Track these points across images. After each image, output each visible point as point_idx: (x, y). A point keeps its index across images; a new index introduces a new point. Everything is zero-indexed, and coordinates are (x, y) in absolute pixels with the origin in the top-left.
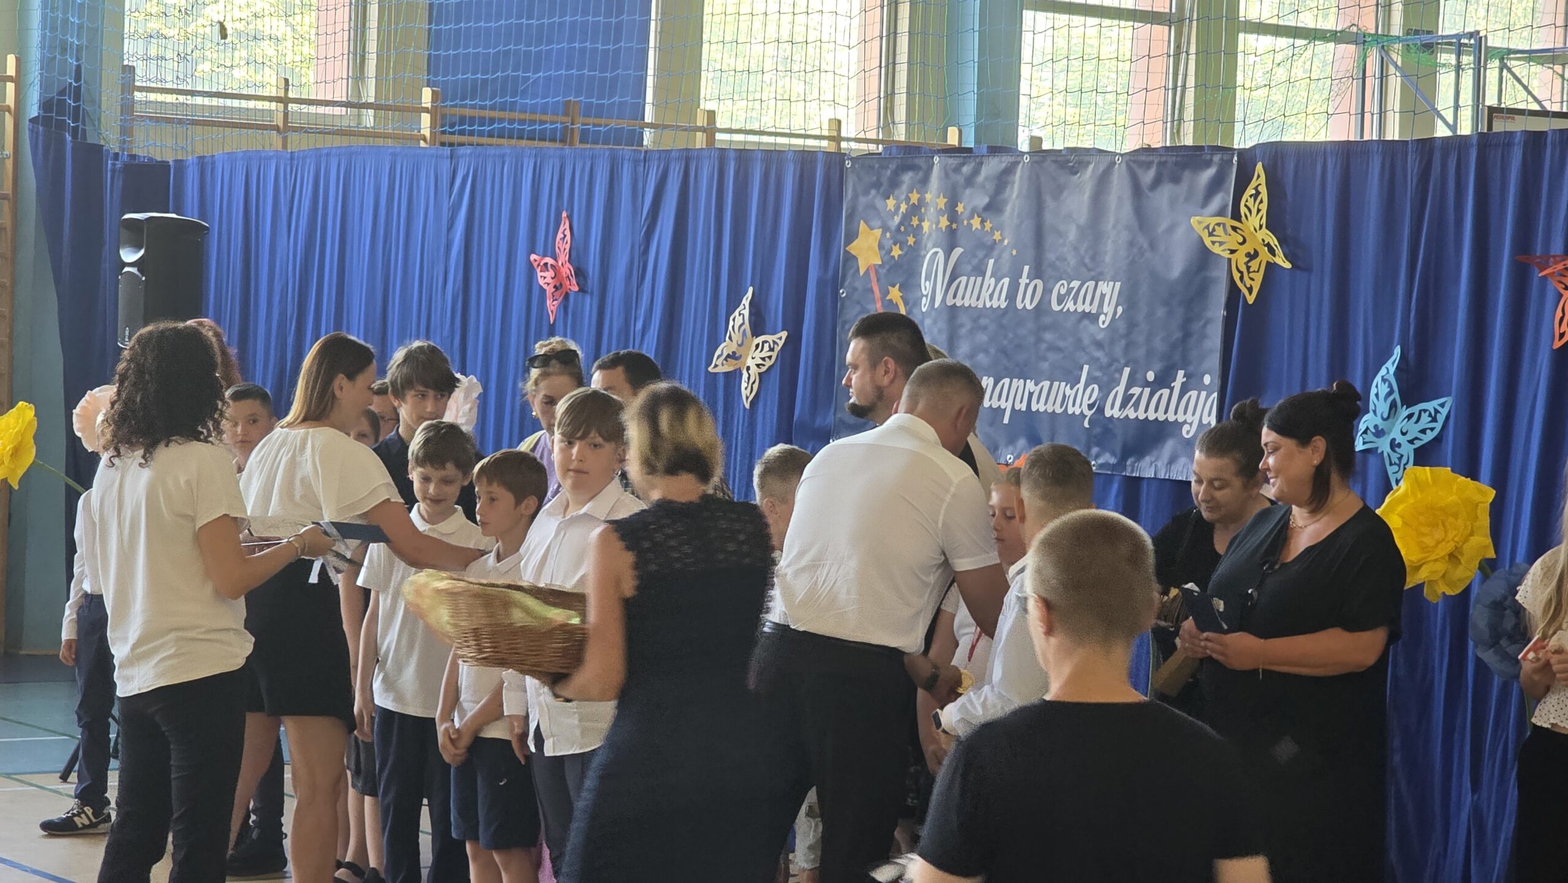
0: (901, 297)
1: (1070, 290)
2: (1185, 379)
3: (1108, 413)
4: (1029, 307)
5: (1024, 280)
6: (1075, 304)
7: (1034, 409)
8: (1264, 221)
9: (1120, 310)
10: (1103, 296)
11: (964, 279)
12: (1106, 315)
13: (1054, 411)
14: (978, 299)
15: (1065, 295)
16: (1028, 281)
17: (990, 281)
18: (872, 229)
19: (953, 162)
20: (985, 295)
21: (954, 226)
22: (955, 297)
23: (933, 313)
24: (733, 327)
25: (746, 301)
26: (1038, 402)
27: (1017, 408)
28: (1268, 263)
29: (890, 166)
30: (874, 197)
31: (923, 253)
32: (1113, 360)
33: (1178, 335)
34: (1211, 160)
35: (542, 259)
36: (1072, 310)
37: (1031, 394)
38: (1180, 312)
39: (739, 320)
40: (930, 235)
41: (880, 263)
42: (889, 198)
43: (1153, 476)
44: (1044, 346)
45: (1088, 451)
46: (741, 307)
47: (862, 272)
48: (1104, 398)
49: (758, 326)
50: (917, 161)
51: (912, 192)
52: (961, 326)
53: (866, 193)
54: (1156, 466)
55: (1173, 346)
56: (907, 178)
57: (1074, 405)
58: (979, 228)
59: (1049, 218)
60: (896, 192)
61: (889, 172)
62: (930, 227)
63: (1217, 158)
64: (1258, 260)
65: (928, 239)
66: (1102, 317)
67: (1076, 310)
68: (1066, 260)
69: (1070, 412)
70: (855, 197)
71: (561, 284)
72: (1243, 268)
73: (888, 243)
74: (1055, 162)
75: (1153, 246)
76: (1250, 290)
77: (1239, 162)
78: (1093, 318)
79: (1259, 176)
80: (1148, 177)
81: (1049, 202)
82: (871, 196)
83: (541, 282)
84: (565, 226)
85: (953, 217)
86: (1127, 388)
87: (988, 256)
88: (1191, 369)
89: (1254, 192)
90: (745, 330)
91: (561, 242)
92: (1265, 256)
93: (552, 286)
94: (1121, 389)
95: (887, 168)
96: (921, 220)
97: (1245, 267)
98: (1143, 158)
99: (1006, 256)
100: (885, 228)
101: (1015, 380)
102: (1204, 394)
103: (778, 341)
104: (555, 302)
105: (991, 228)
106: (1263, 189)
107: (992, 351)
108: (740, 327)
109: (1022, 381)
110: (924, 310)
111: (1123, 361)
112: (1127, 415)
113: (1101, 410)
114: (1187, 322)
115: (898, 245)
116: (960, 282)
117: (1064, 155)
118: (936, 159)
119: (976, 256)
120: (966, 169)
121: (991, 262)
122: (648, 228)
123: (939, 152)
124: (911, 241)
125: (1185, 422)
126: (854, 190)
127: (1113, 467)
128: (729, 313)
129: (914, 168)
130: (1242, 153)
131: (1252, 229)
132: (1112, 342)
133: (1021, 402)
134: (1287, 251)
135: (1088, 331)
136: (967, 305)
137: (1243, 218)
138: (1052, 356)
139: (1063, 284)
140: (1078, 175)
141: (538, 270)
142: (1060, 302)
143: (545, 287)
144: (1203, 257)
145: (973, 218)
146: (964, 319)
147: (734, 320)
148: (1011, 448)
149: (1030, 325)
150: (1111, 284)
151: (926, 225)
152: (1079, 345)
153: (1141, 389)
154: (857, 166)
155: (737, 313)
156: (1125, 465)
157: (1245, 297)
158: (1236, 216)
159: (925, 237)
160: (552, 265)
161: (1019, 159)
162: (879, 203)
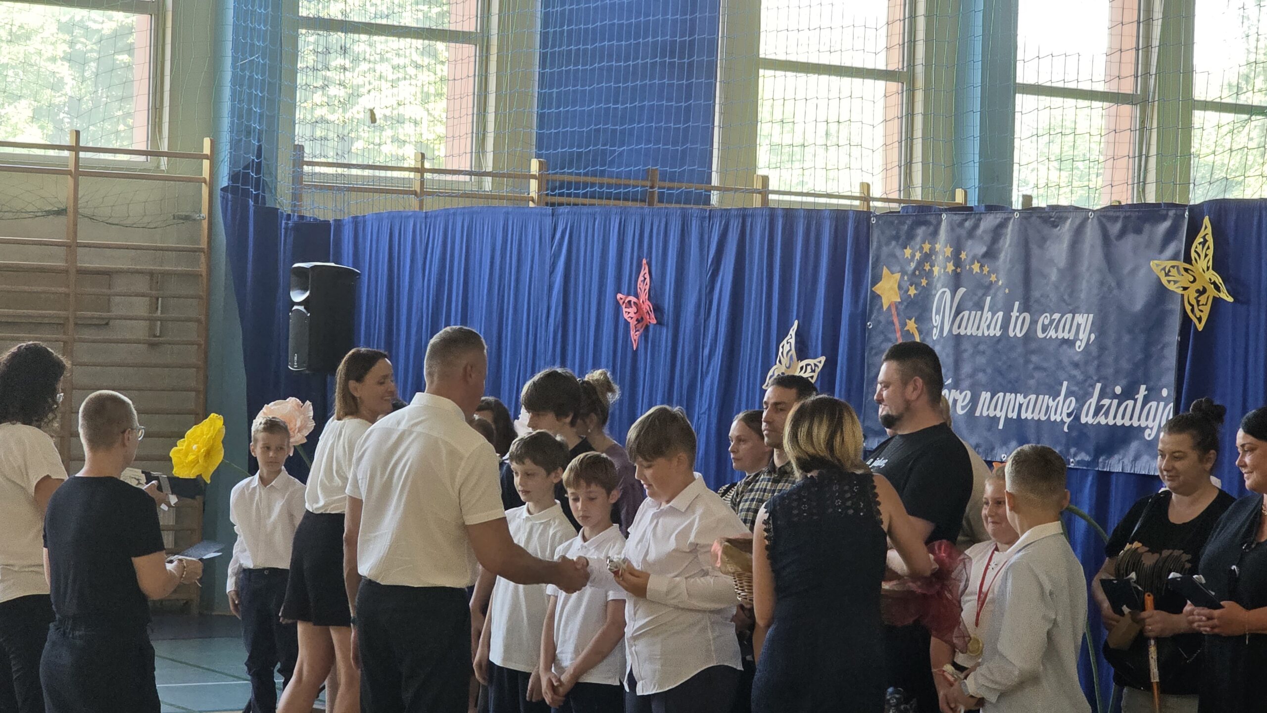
0: (916, 328)
1: (1052, 322)
2: (1146, 392)
3: (1083, 420)
4: (1019, 335)
5: (1015, 314)
6: (1056, 332)
7: (1023, 416)
8: (1211, 263)
9: (1093, 336)
10: (1079, 325)
11: (966, 313)
12: (1081, 341)
13: (1039, 419)
14: (978, 329)
15: (1048, 325)
16: (1018, 314)
17: (987, 315)
18: (893, 273)
19: (957, 218)
20: (984, 325)
21: (959, 270)
22: (959, 328)
23: (942, 340)
24: (782, 353)
25: (792, 332)
26: (1026, 412)
27: (1010, 416)
28: (1214, 298)
29: (908, 222)
30: (895, 247)
31: (933, 292)
32: (1088, 377)
33: (1140, 356)
34: (1167, 214)
35: (626, 298)
36: (1054, 337)
37: (1021, 405)
38: (1142, 338)
39: (787, 348)
40: (939, 277)
41: (899, 300)
42: (906, 248)
43: (1120, 471)
44: (1031, 366)
45: (1068, 450)
46: (789, 336)
47: (885, 309)
48: (1079, 409)
49: (802, 352)
50: (928, 217)
51: (924, 243)
52: (965, 351)
53: (888, 243)
54: (1123, 462)
55: (1136, 366)
56: (921, 231)
57: (1055, 414)
58: (979, 271)
59: (1035, 263)
60: (912, 243)
61: (906, 227)
62: (939, 271)
63: (1172, 213)
64: (1206, 295)
65: (938, 280)
66: (1078, 343)
67: (1057, 337)
68: (1048, 296)
69: (1052, 419)
70: (879, 247)
71: (642, 318)
72: (1194, 302)
73: (906, 284)
74: (1040, 217)
75: (1119, 285)
76: (1200, 320)
77: (1189, 215)
78: (1070, 343)
79: (1206, 228)
80: (1115, 229)
81: (1035, 250)
82: (891, 247)
83: (626, 316)
84: (645, 271)
85: (958, 263)
86: (1099, 400)
87: (985, 295)
88: (1152, 384)
89: (1202, 240)
90: (791, 356)
91: (642, 284)
92: (1212, 292)
93: (634, 319)
94: (1093, 401)
95: (905, 223)
96: (932, 266)
97: (1195, 301)
98: (1111, 214)
99: (1000, 295)
100: (903, 272)
101: (1008, 394)
102: (1162, 404)
103: (818, 364)
104: (637, 333)
105: (988, 272)
106: (1210, 238)
107: (989, 371)
108: (788, 353)
109: (1013, 395)
110: (935, 338)
111: (1095, 378)
112: (1099, 422)
113: (1077, 418)
114: (1148, 346)
115: (914, 286)
116: (964, 315)
117: (1046, 212)
118: (944, 216)
119: (976, 295)
120: (968, 224)
121: (989, 299)
122: (712, 273)
123: (946, 210)
124: (924, 282)
125: (1147, 427)
126: (879, 242)
127: (1088, 464)
128: (779, 340)
129: (926, 223)
130: (1192, 208)
131: (1201, 270)
132: (1086, 363)
133: (1013, 412)
134: (1229, 288)
135: (1067, 354)
136: (969, 334)
137: (1194, 261)
138: (1037, 375)
139: (1046, 316)
140: (1059, 228)
141: (624, 306)
142: (1044, 331)
143: (629, 320)
144: (1161, 293)
145: (973, 263)
146: (966, 345)
147: (783, 347)
148: (1004, 448)
149: (1020, 350)
150: (1086, 315)
151: (936, 270)
152: (1059, 365)
153: (1110, 401)
154: (880, 222)
155: (785, 342)
156: (1098, 463)
157: (1195, 325)
158: (1188, 259)
159: (935, 280)
160: (634, 303)
161: (1010, 215)
162: (898, 252)
